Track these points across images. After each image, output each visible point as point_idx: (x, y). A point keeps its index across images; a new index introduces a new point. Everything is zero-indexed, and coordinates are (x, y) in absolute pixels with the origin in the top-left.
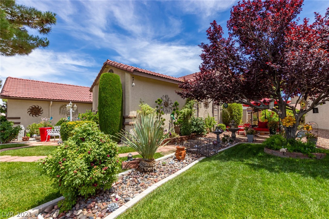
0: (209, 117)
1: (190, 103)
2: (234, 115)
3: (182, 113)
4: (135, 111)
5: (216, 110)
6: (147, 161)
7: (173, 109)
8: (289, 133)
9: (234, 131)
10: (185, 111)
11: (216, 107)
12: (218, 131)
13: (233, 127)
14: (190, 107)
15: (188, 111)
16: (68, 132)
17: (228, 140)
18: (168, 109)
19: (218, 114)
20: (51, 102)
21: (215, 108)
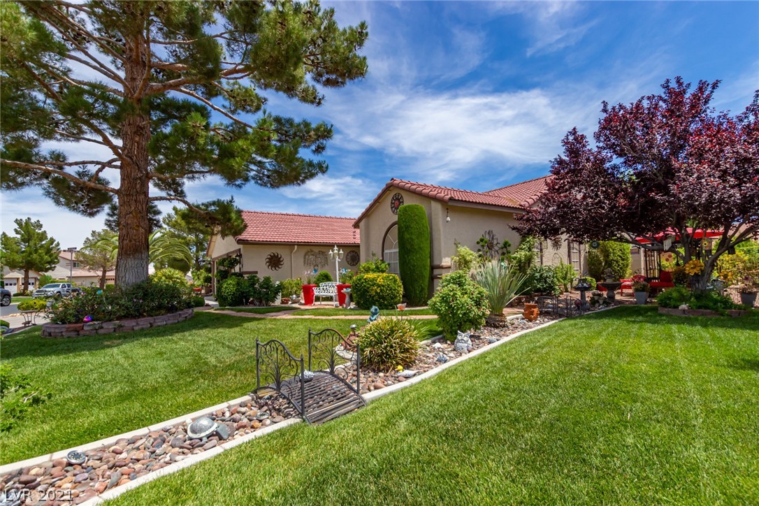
0: (562, 265)
1: (528, 242)
2: (613, 260)
3: (515, 258)
4: (449, 257)
5: (575, 251)
6: (497, 315)
7: (500, 252)
8: (697, 285)
9: (611, 288)
10: (521, 254)
11: (576, 245)
12: (583, 285)
13: (609, 281)
14: (529, 248)
15: (526, 255)
16: (368, 288)
17: (601, 302)
18: (493, 252)
19: (580, 259)
20: (296, 246)
21: (573, 248)
